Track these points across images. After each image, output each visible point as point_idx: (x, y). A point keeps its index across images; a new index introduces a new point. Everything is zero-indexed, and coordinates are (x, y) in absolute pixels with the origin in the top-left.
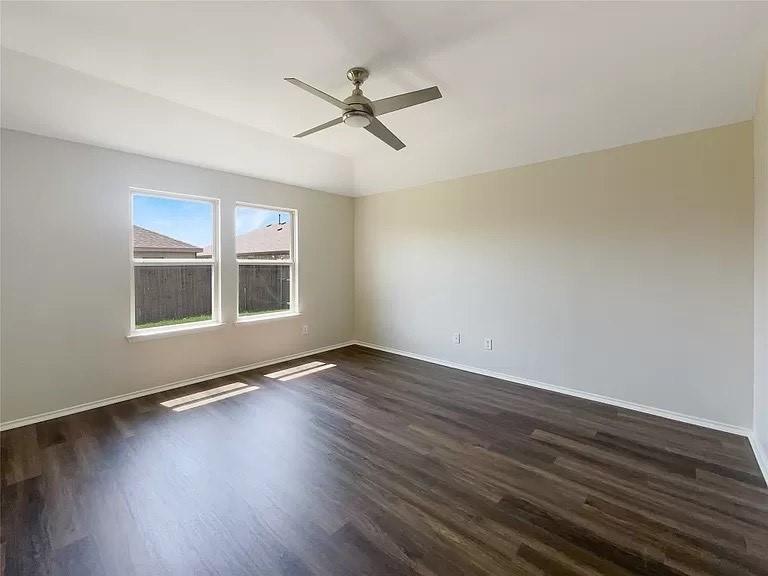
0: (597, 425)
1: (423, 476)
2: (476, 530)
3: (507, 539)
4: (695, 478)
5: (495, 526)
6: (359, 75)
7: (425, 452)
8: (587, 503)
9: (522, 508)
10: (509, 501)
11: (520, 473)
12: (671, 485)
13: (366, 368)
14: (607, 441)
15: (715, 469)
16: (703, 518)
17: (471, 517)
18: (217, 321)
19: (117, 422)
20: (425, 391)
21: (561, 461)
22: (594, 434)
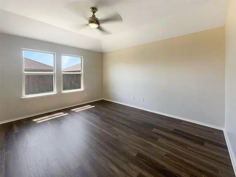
0: (174, 126)
1: (112, 146)
2: (125, 167)
3: (135, 170)
4: (204, 146)
5: (132, 165)
6: (94, 9)
7: (115, 137)
8: (166, 156)
9: (143, 158)
10: (140, 156)
11: (146, 145)
12: (195, 148)
13: (104, 107)
14: (176, 132)
15: (211, 142)
16: (205, 161)
17: (125, 162)
18: (55, 93)
19: (15, 127)
20: (121, 115)
21: (160, 140)
22: (172, 130)
